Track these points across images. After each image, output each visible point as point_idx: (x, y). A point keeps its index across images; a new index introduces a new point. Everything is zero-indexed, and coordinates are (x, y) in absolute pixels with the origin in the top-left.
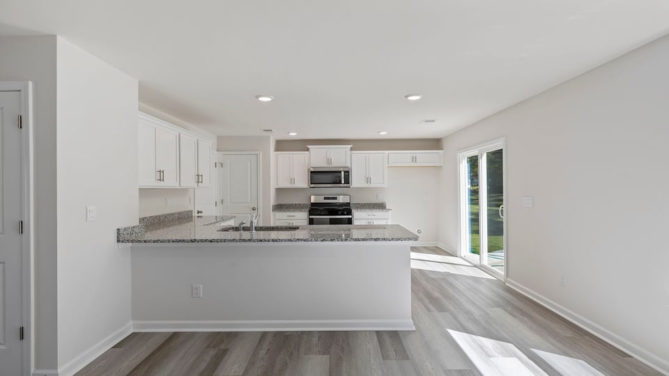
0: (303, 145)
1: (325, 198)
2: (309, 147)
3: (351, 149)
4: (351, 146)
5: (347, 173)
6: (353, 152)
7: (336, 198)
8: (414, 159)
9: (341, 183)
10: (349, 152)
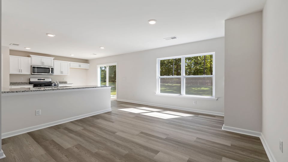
0: (28, 54)
1: (38, 80)
2: (31, 55)
3: (54, 59)
4: (53, 58)
5: (52, 69)
6: (55, 60)
7: (44, 80)
8: (80, 66)
9: (49, 73)
10: (53, 61)
